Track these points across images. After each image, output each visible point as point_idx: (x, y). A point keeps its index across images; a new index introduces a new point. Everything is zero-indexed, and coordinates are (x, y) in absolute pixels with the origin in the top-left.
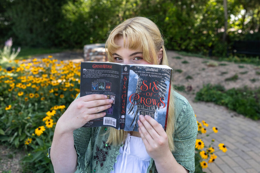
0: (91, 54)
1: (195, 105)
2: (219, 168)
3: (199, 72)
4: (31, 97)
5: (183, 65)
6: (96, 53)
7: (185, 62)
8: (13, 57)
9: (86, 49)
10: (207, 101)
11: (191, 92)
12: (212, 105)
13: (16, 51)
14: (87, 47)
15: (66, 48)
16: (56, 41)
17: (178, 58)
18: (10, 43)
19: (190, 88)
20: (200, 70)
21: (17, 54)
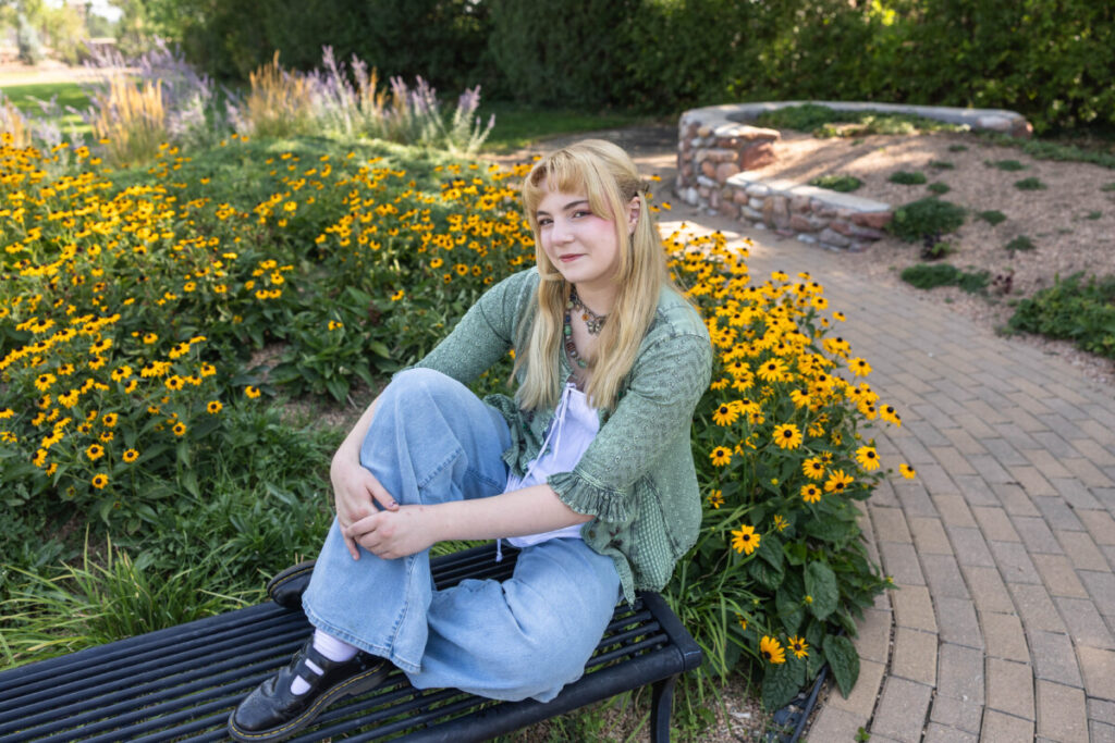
0: (696, 142)
1: (1001, 344)
2: (947, 534)
3: (1068, 225)
4: (462, 274)
5: (1018, 196)
6: (711, 141)
7: (1028, 185)
8: (476, 143)
9: (685, 123)
10: (1052, 336)
11: (1006, 299)
12: (1064, 349)
13: (484, 126)
14: (690, 116)
15: (646, 112)
16: (616, 88)
17: (1012, 166)
18: (472, 99)
19: (1007, 284)
20: (1075, 219)
21: (487, 133)
